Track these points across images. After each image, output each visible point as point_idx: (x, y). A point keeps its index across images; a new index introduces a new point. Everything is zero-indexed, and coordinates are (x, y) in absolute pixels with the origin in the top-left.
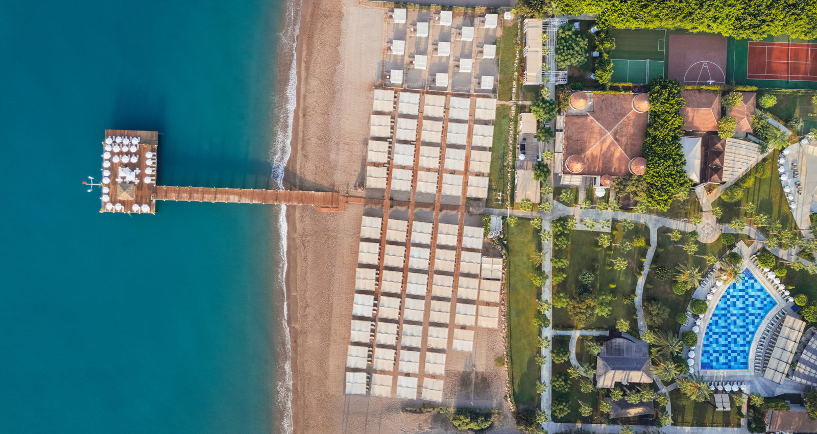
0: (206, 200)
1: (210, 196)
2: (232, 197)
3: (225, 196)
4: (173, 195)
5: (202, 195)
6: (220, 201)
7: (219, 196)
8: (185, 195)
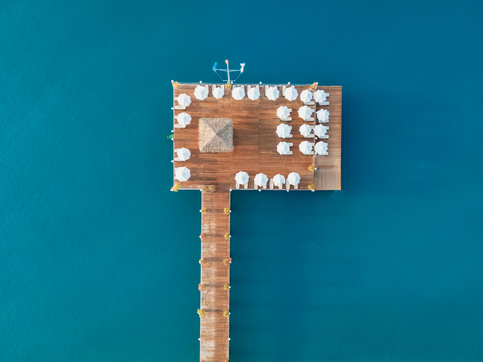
0: (203, 293)
1: (213, 300)
2: (212, 344)
3: (212, 331)
4: (213, 225)
5: (213, 282)
6: (202, 322)
7: (213, 318)
8: (213, 248)
